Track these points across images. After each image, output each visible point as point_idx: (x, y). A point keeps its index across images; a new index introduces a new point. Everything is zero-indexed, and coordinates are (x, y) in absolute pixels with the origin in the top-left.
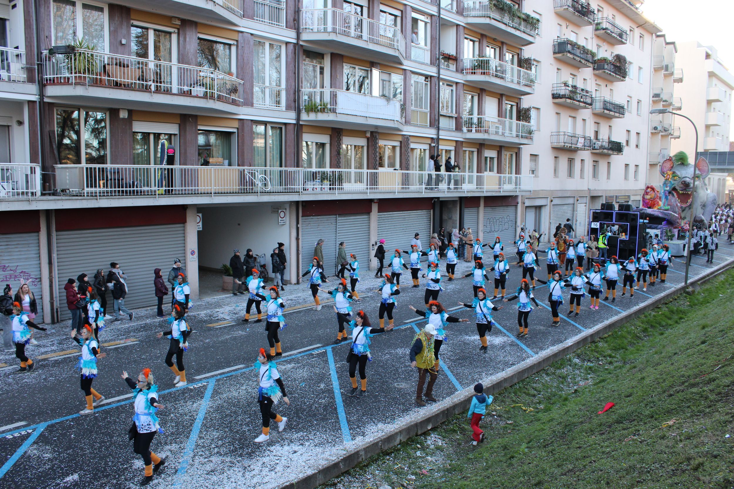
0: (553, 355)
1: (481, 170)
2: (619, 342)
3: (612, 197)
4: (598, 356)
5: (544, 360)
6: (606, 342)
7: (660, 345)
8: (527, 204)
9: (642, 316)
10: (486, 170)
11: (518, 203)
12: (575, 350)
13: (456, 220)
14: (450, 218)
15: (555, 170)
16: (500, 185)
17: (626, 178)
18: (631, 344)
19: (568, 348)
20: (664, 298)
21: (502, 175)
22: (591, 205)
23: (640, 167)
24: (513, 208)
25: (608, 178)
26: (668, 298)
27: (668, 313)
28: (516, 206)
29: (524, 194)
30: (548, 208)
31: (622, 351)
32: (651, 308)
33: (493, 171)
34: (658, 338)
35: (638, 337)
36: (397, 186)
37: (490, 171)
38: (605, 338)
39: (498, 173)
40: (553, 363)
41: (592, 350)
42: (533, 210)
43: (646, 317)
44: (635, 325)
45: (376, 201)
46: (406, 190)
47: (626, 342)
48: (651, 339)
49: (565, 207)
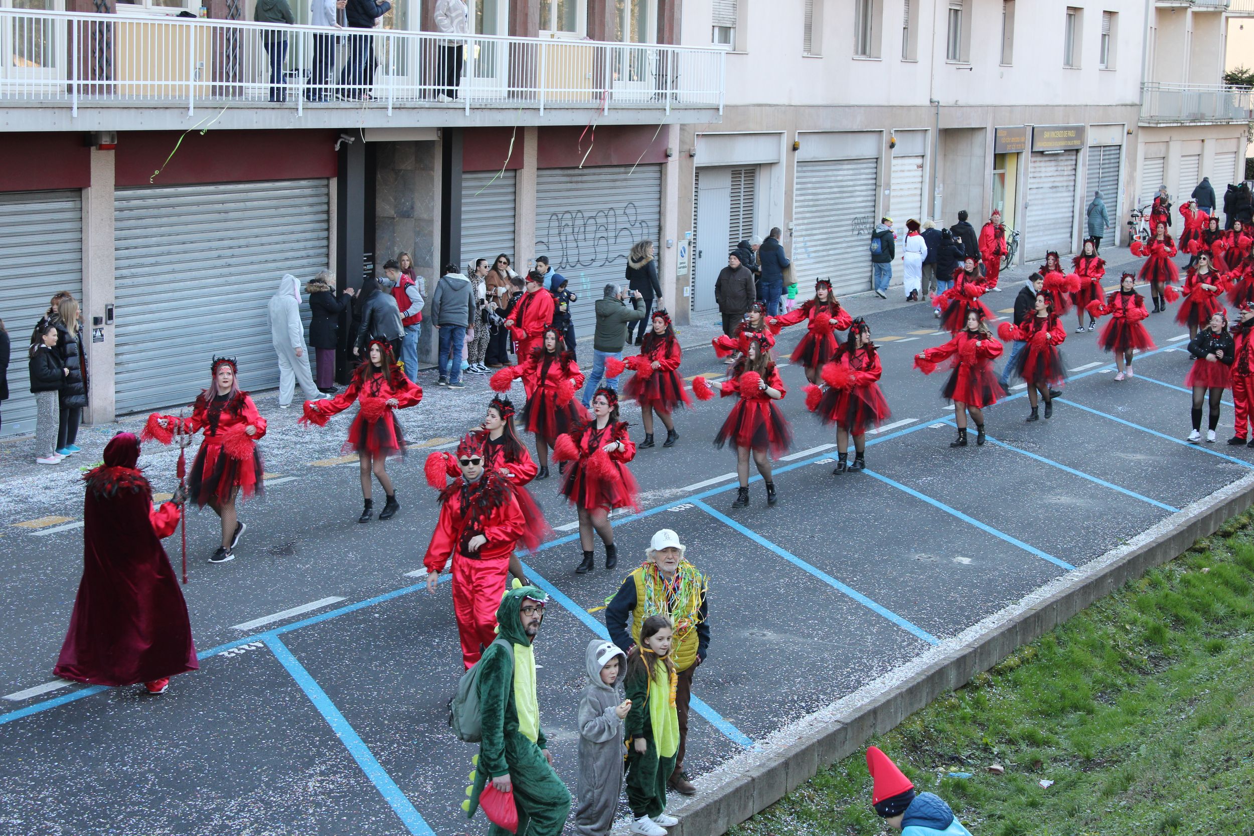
0: (818, 741)
1: (525, 23)
2: (1061, 683)
3: (1020, 132)
4: (989, 740)
5: (786, 764)
6: (1016, 684)
7: (1216, 690)
8: (701, 160)
9: (1142, 584)
10: (544, 24)
11: (667, 156)
12: (900, 719)
13: (431, 222)
14: (407, 215)
15: (808, 28)
16: (598, 80)
17: (1070, 62)
18: (1109, 691)
19: (874, 712)
20: (1217, 513)
21: (608, 45)
22: (940, 164)
23: (1122, 20)
24: (651, 173)
25: (1006, 60)
26: (1231, 514)
27: (1232, 571)
28: (661, 166)
29: (690, 118)
30: (780, 173)
31: (1074, 717)
32: (1173, 554)
33: (571, 27)
34: (1205, 665)
35: (1128, 662)
36: (192, 83)
37: (560, 28)
38: (1011, 669)
39: (591, 35)
40: (819, 773)
41: (963, 719)
42: (726, 181)
43: (1154, 585)
44: (1115, 619)
45: (105, 141)
46: (230, 101)
47: (1085, 682)
48: (1176, 667)
49: (845, 172)
